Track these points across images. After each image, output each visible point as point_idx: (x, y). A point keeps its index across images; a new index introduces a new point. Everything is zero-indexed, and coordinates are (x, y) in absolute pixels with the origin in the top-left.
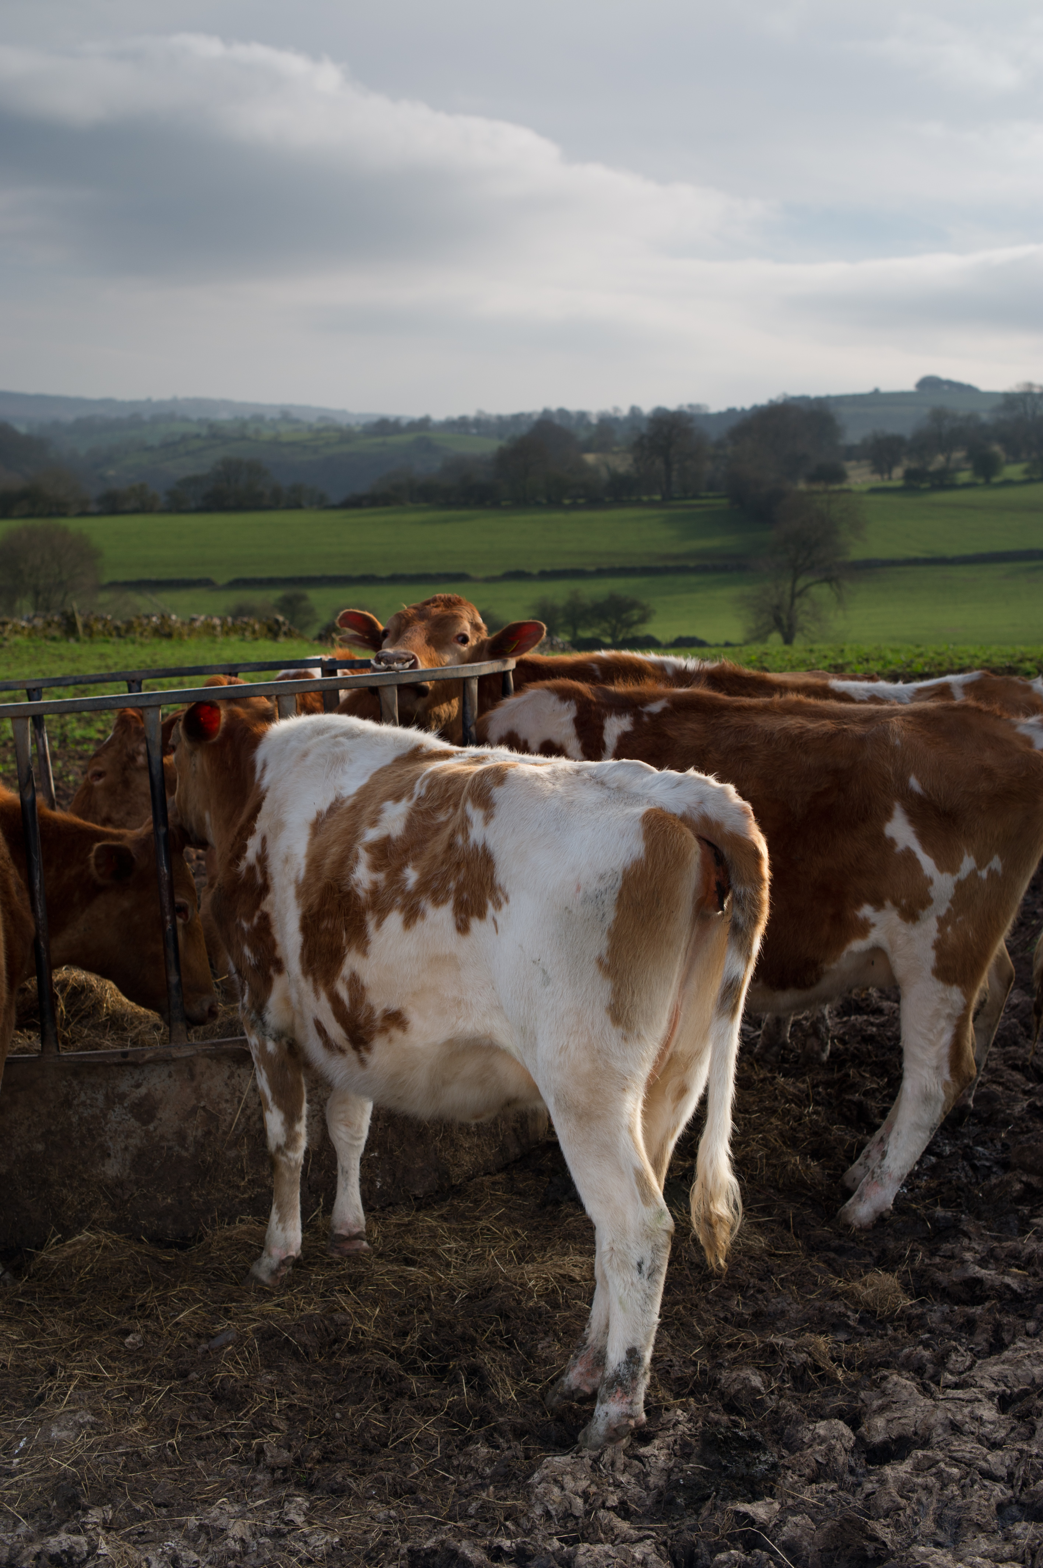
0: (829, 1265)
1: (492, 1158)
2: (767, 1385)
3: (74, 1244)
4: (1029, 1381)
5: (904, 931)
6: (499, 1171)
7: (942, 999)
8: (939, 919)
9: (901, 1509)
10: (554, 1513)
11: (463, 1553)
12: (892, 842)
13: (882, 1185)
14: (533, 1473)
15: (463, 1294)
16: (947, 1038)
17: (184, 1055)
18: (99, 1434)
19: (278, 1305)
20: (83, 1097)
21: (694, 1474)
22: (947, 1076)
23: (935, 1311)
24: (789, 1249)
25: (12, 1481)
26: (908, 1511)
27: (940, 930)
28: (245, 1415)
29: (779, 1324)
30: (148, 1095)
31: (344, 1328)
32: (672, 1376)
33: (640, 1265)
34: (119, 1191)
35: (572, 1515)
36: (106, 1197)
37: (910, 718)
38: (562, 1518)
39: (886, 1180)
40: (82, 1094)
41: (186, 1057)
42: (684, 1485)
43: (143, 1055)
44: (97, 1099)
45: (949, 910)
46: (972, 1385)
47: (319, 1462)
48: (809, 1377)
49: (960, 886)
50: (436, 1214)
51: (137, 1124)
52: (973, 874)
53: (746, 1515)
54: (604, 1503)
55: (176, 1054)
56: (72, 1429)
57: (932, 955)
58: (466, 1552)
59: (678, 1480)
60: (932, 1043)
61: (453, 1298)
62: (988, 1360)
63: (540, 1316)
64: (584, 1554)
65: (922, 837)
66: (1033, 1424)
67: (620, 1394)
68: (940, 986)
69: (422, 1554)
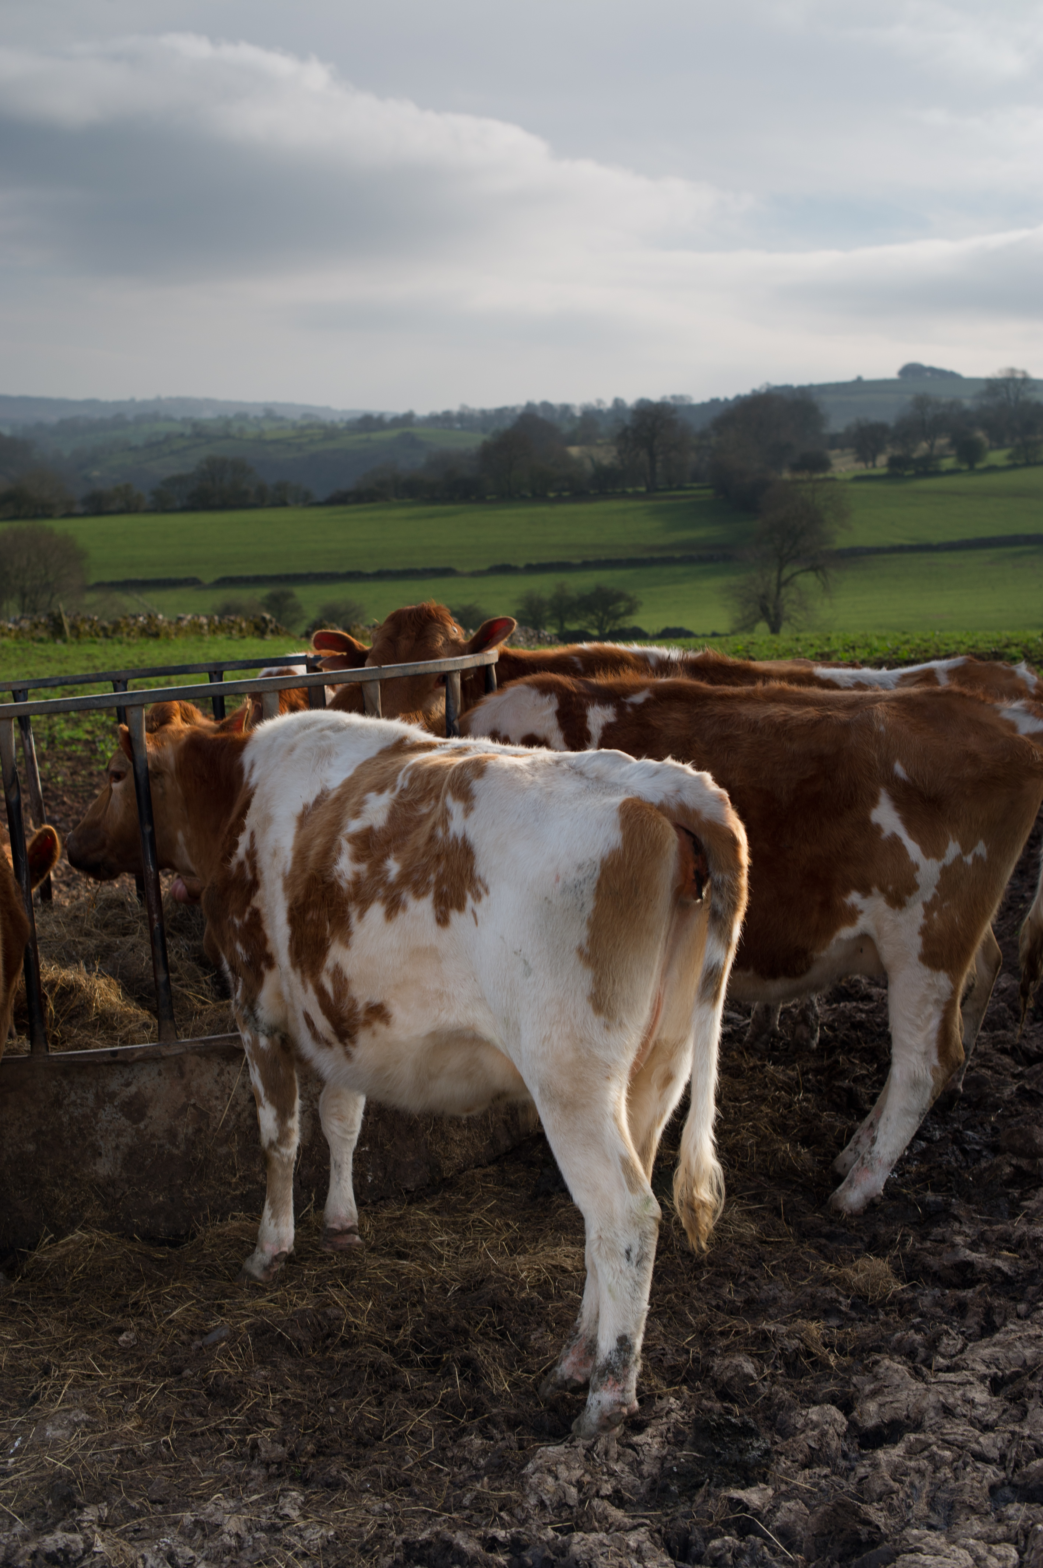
0: (821, 1251)
1: (482, 1150)
2: (760, 1372)
3: (67, 1244)
4: (1020, 1363)
5: (890, 917)
6: (490, 1163)
7: (929, 985)
8: (925, 905)
9: (894, 1492)
10: (548, 1502)
11: (458, 1544)
12: (878, 829)
13: (873, 1171)
14: (527, 1464)
15: (456, 1286)
16: (935, 1023)
17: (173, 1053)
18: (93, 1432)
19: (271, 1301)
20: (73, 1096)
21: (687, 1461)
22: (936, 1062)
23: (926, 1295)
24: (781, 1236)
25: (7, 1480)
26: (901, 1495)
27: (927, 916)
28: (239, 1411)
29: (771, 1311)
30: (138, 1094)
31: (337, 1322)
32: (665, 1364)
33: (628, 1252)
34: (111, 1189)
35: (566, 1504)
36: (98, 1196)
37: (894, 704)
38: (556, 1508)
39: (877, 1166)
40: (73, 1094)
41: (175, 1055)
42: (677, 1473)
43: (133, 1054)
44: (87, 1099)
45: (935, 896)
46: (963, 1368)
47: (313, 1456)
48: (802, 1363)
49: (945, 871)
50: (427, 1207)
51: (127, 1123)
52: (959, 860)
53: (739, 1502)
54: (598, 1492)
55: (166, 1052)
56: (66, 1428)
57: (917, 942)
58: (461, 1543)
59: (671, 1468)
60: (919, 1028)
61: (446, 1291)
62: (979, 1343)
63: (533, 1307)
64: (579, 1543)
65: (907, 822)
66: (1025, 1406)
67: (612, 1382)
68: (927, 971)
69: (418, 1545)
